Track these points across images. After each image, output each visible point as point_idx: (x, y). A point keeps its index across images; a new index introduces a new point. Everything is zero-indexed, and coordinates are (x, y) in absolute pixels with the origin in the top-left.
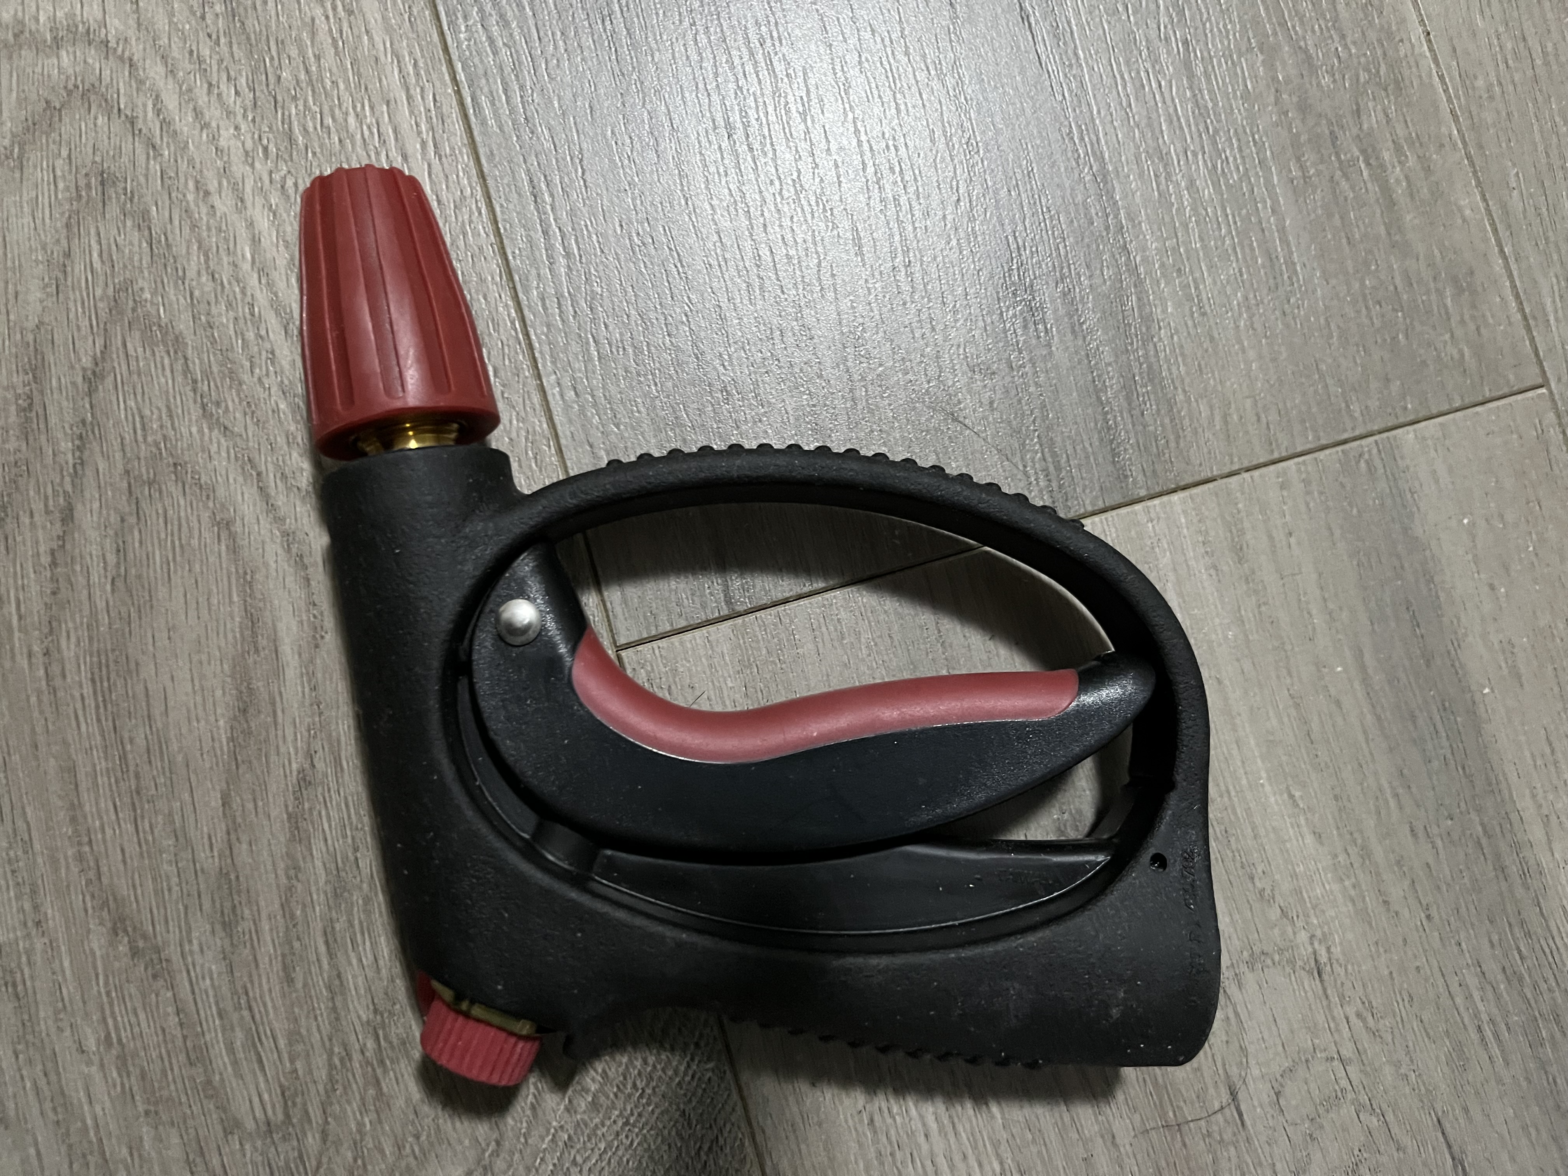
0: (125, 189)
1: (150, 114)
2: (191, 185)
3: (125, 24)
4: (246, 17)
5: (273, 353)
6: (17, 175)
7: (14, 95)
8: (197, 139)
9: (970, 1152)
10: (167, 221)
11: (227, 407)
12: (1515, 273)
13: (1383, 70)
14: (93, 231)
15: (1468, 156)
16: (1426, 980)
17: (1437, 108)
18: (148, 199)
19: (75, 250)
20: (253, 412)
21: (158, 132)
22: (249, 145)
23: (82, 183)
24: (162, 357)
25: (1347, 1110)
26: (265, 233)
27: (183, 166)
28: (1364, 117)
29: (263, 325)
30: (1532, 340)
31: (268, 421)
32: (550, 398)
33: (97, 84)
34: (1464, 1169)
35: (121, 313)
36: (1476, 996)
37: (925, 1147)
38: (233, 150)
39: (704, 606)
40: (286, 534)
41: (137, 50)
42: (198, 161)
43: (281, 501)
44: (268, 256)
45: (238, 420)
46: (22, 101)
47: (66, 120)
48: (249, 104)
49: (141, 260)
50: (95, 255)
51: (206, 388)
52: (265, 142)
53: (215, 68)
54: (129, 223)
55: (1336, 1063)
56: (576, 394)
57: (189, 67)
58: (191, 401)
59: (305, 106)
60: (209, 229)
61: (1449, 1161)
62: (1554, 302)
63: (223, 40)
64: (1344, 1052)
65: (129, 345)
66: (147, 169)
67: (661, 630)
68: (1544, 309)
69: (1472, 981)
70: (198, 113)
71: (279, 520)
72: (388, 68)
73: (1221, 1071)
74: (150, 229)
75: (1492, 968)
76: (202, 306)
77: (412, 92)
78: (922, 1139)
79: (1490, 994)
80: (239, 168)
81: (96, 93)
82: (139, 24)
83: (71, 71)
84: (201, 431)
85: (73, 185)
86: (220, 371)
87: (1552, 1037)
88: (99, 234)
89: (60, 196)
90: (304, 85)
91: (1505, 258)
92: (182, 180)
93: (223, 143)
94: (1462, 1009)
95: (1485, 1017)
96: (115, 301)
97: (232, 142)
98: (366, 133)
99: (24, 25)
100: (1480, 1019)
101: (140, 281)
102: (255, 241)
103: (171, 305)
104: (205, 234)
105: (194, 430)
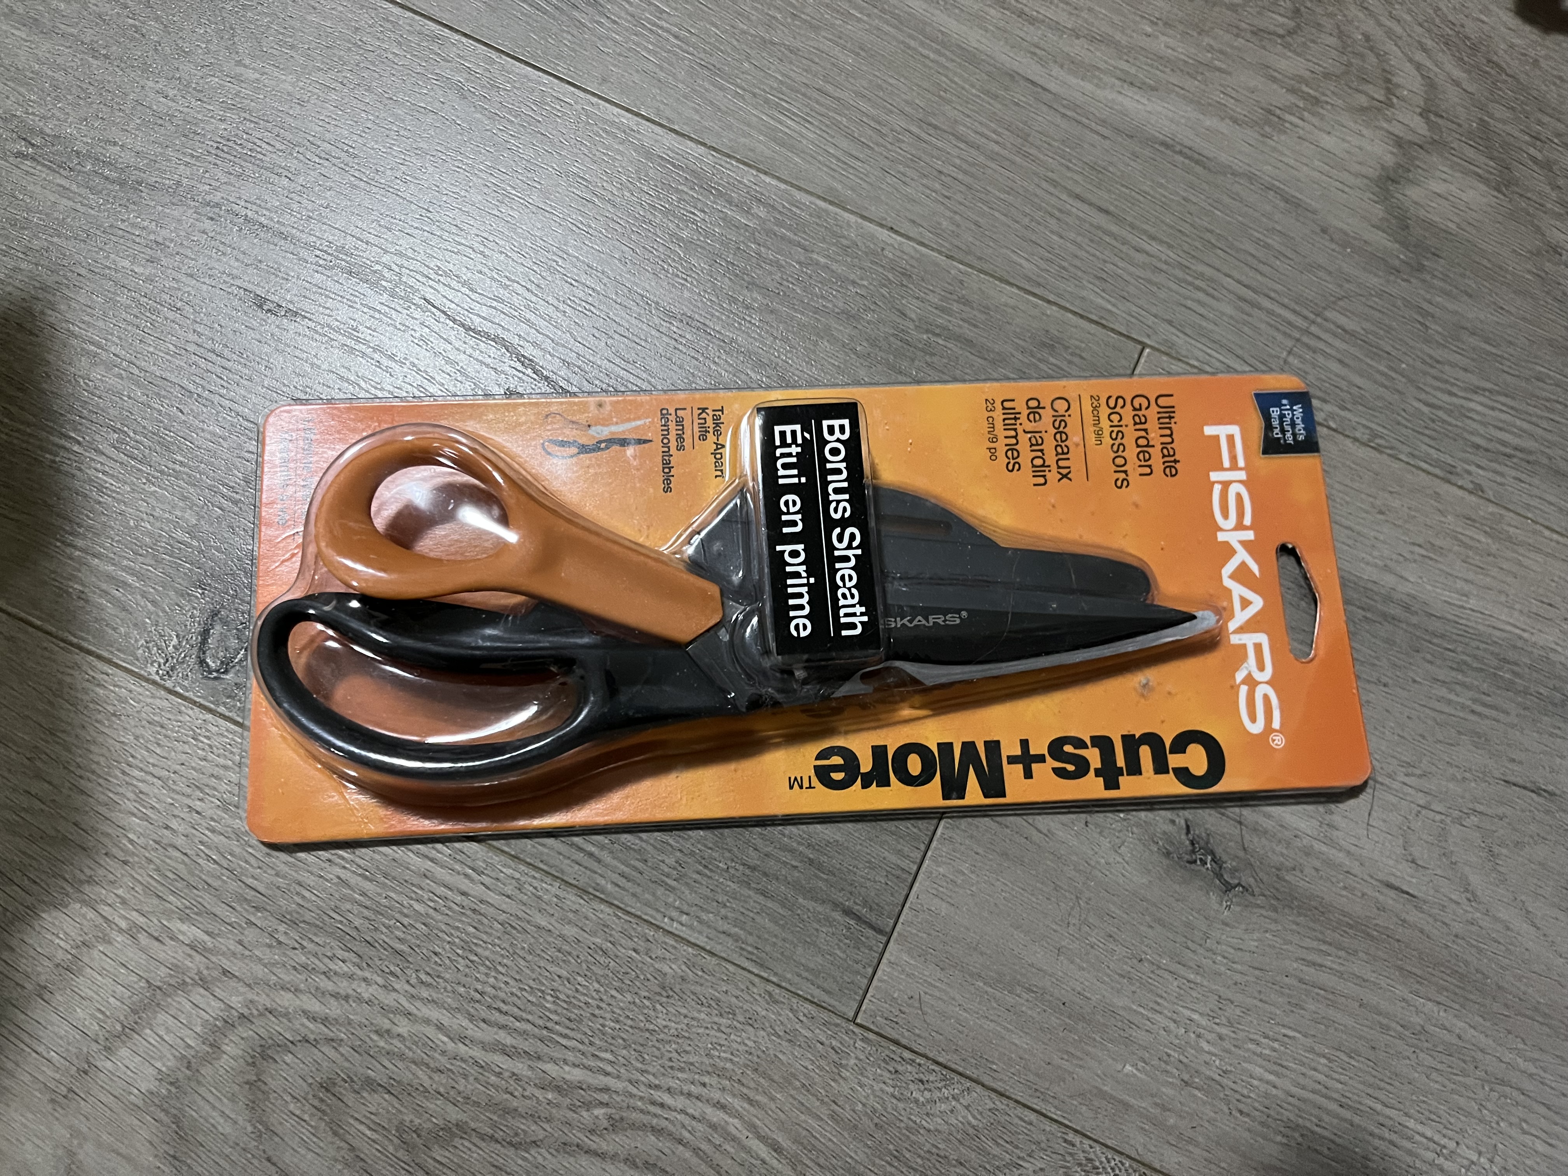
0: (343, 1080)
1: (311, 1026)
2: (375, 1037)
3: (241, 994)
4: (303, 916)
5: (514, 1074)
6: (277, 1139)
7: (225, 1100)
8: (350, 1009)
9: (1304, 1070)
10: (383, 1070)
11: (523, 1130)
12: (1068, 305)
13: (890, 276)
14: (352, 1121)
15: (981, 271)
16: (1419, 718)
17: (937, 265)
18: (361, 1070)
19: (355, 1143)
20: (539, 1117)
21: (326, 1030)
22: (380, 981)
23: (316, 1103)
24: (462, 1144)
25: (1455, 830)
26: (441, 1017)
27: (359, 1032)
28: (908, 312)
29: (493, 1066)
30: (1113, 330)
31: (551, 1113)
32: (677, 932)
33: (263, 1043)
34: (1545, 791)
35: (414, 1146)
36: (1452, 697)
37: (1280, 1093)
38: (375, 993)
39: (871, 949)
40: (626, 1160)
41: (263, 1000)
42: (364, 1020)
43: (604, 1146)
44: (455, 1027)
45: (535, 1130)
46: (233, 1098)
47: (269, 1080)
48: (356, 960)
49: (394, 1107)
50: (368, 1133)
51: (501, 1133)
52: (387, 970)
53: (317, 962)
54: (365, 1094)
55: (1424, 812)
56: (687, 914)
57: (302, 977)
58: (502, 1149)
59: (387, 928)
60: (410, 1049)
61: (1533, 795)
62: (1103, 298)
63: (305, 943)
64: (1421, 802)
65: (438, 1158)
66: (342, 1055)
67: (864, 987)
68: (1102, 308)
69: (1443, 692)
70: (336, 996)
71: (614, 1157)
72: (405, 857)
73: (1374, 883)
74: (380, 1085)
75: (1443, 674)
76: (452, 1093)
77: (430, 855)
78: (1274, 1091)
79: (1458, 688)
80: (389, 999)
81: (269, 1048)
82: (249, 986)
83: (240, 1053)
84: (525, 1159)
85: (314, 1110)
86: (499, 1116)
87: (1514, 673)
88: (357, 1119)
89: (313, 1123)
90: (373, 917)
91: (1055, 304)
92: (368, 1040)
93: (366, 996)
94: (1453, 712)
95: (1469, 703)
96: (404, 1143)
97: (370, 990)
98: (432, 904)
99: (184, 1056)
100: (1468, 707)
101: (406, 1118)
102: (440, 1027)
103: (435, 1112)
104: (411, 1054)
105: (520, 1162)
